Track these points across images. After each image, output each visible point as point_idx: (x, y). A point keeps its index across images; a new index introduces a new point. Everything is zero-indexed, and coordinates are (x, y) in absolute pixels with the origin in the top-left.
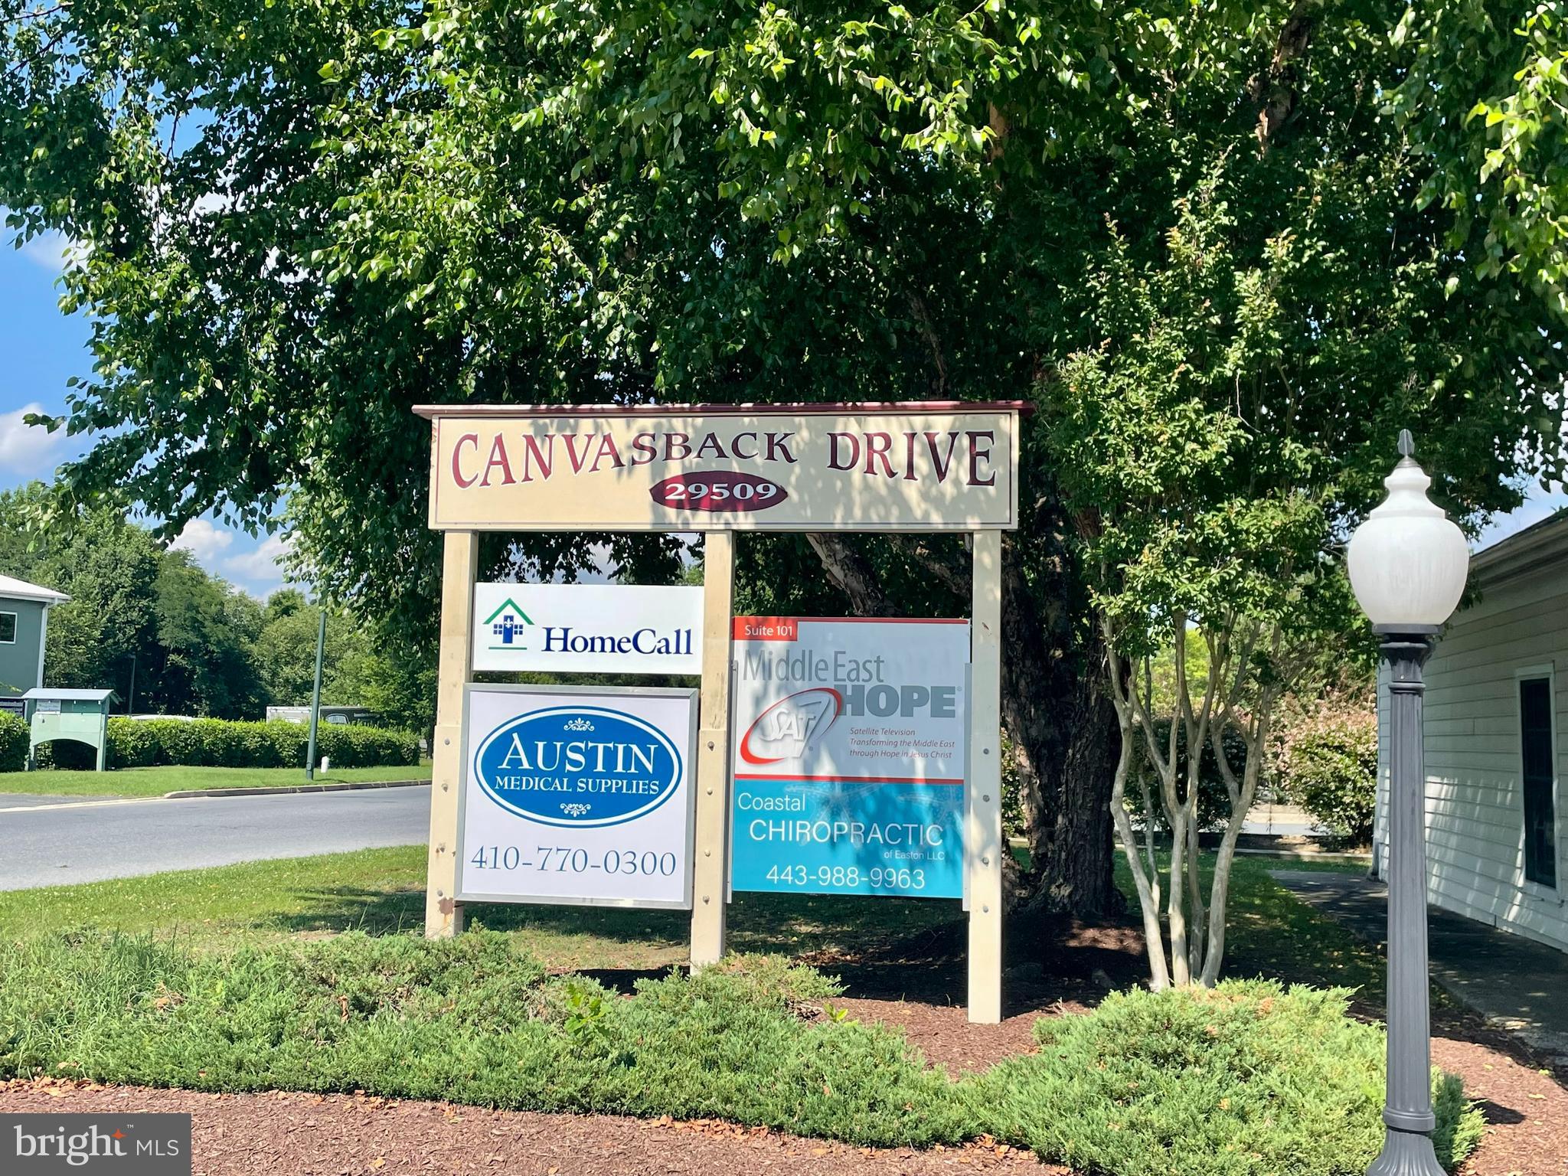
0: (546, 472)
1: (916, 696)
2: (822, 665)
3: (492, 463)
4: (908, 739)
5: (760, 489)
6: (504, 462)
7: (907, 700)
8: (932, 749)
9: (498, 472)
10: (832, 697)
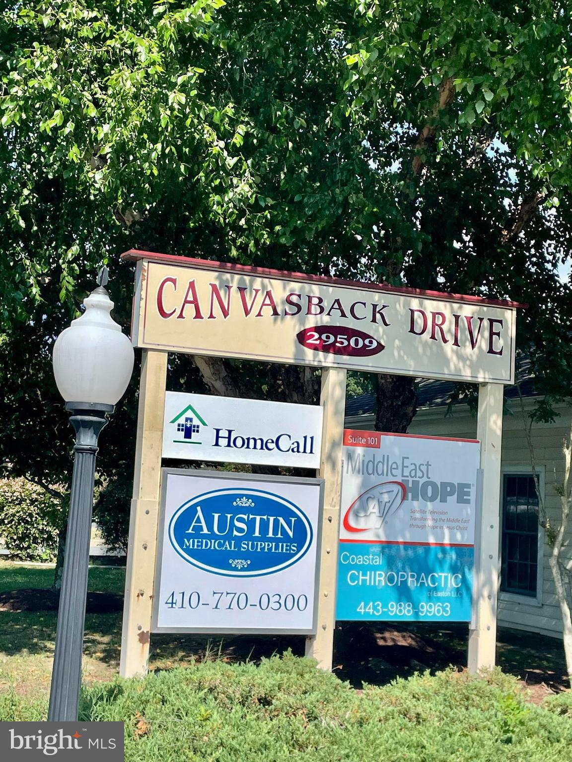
0: (226, 313)
1: (449, 489)
2: (394, 466)
3: (186, 302)
4: (444, 517)
5: (367, 342)
6: (195, 302)
7: (443, 491)
8: (457, 524)
9: (190, 310)
10: (400, 488)
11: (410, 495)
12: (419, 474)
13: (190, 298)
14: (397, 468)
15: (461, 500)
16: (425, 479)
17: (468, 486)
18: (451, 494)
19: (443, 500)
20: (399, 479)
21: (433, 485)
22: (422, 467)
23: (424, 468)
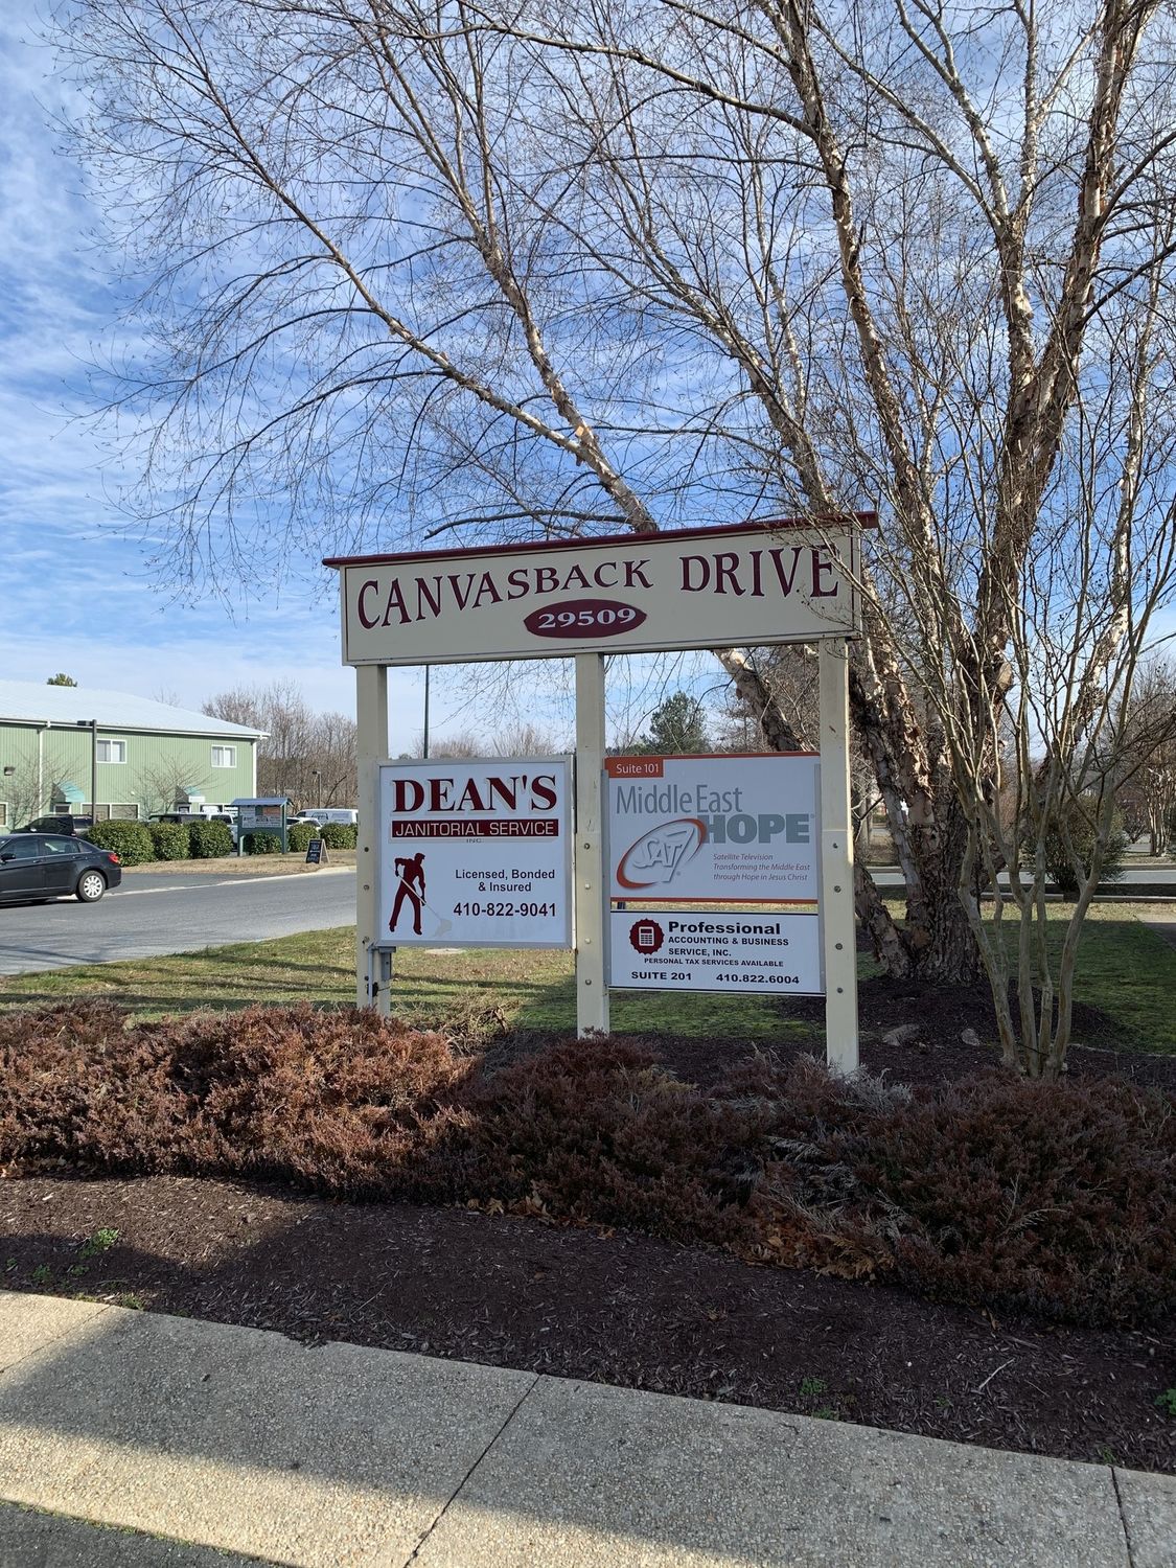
0: (436, 610)
1: (772, 824)
2: (686, 798)
3: (390, 605)
4: (768, 863)
5: (621, 614)
6: (401, 604)
7: (764, 827)
8: (790, 872)
9: (396, 612)
10: (696, 828)
11: (711, 835)
12: (724, 806)
13: (395, 600)
14: (690, 801)
15: (792, 838)
16: (735, 812)
17: (805, 817)
18: (777, 830)
19: (765, 839)
20: (694, 815)
21: (748, 819)
22: (727, 797)
23: (731, 798)
